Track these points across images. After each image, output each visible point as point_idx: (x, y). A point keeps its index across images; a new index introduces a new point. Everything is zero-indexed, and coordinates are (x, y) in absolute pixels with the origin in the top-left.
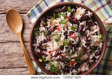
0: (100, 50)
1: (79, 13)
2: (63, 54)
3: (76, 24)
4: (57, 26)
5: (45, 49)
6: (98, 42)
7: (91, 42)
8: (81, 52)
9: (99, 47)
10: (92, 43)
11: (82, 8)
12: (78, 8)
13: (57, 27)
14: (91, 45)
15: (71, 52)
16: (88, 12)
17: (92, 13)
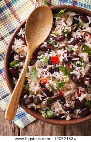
0: (78, 15)
1: (20, 49)
2: (82, 75)
3: (38, 54)
4: (40, 84)
5: (75, 102)
6: (66, 17)
7: (65, 31)
8: (80, 46)
9: (74, 17)
10: (67, 29)
11: (13, 44)
12: (13, 50)
13: (42, 83)
14: (70, 30)
15: (80, 62)
16: (19, 34)
17: (21, 28)
